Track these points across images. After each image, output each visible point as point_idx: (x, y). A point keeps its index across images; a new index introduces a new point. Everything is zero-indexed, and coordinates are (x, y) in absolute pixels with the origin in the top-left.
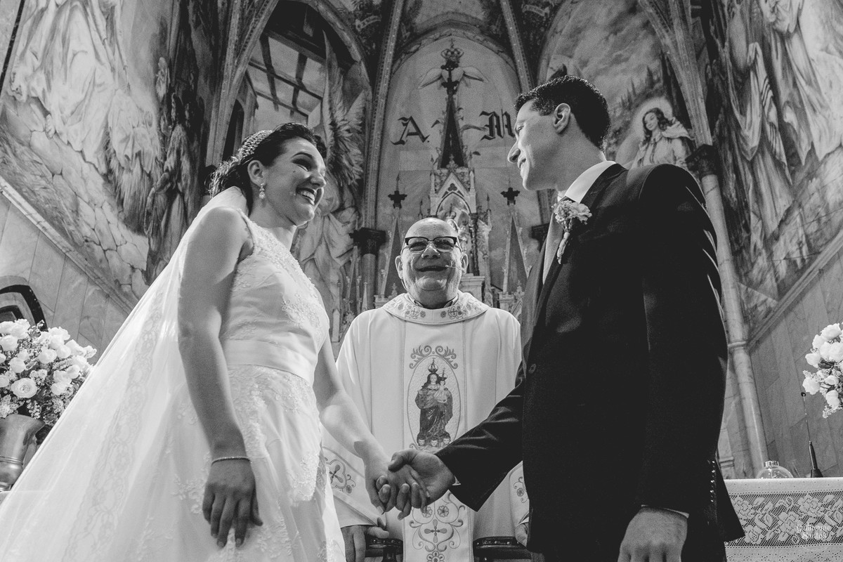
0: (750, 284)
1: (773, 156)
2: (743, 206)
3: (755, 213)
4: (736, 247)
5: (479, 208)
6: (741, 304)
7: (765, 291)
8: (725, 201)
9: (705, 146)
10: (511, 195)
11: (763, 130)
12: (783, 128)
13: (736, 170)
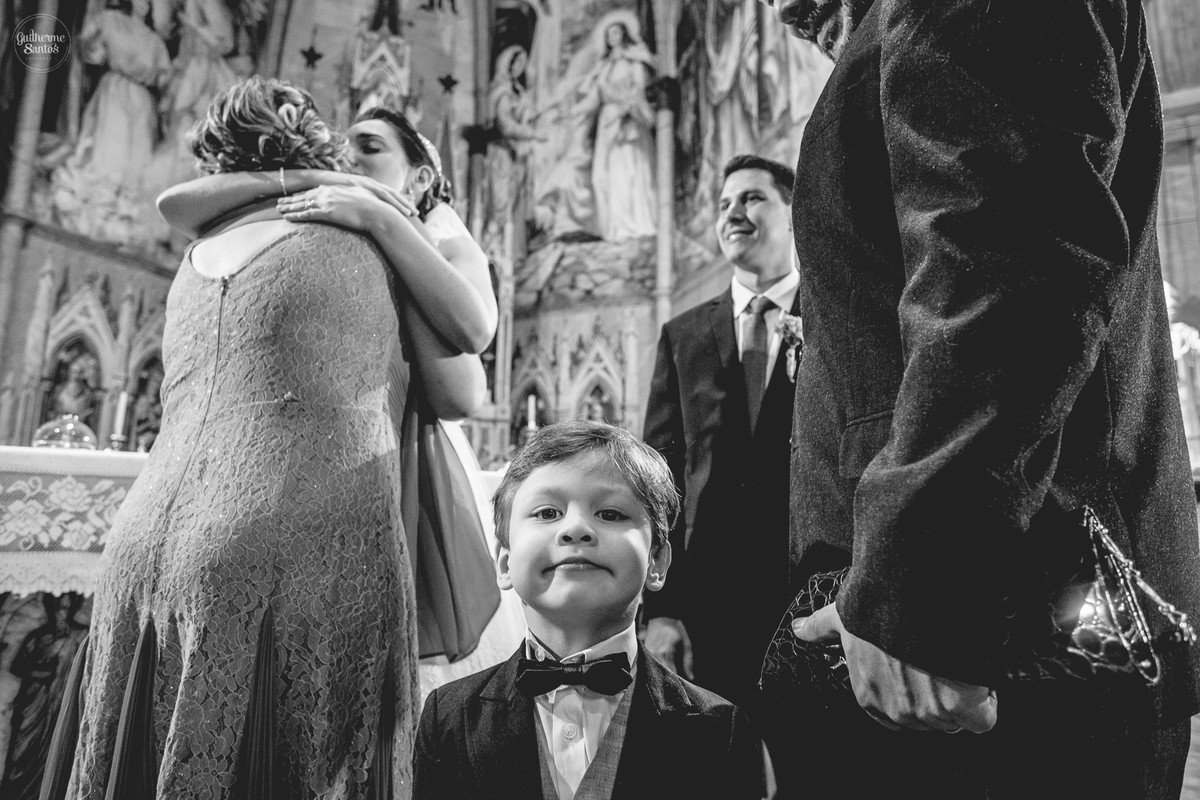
0: (688, 233)
1: (743, 105)
2: (696, 151)
3: (709, 162)
4: (680, 192)
5: (411, 90)
6: (674, 251)
7: (703, 244)
8: (677, 142)
9: (667, 79)
10: (448, 83)
11: (737, 76)
12: (760, 78)
13: (697, 111)
